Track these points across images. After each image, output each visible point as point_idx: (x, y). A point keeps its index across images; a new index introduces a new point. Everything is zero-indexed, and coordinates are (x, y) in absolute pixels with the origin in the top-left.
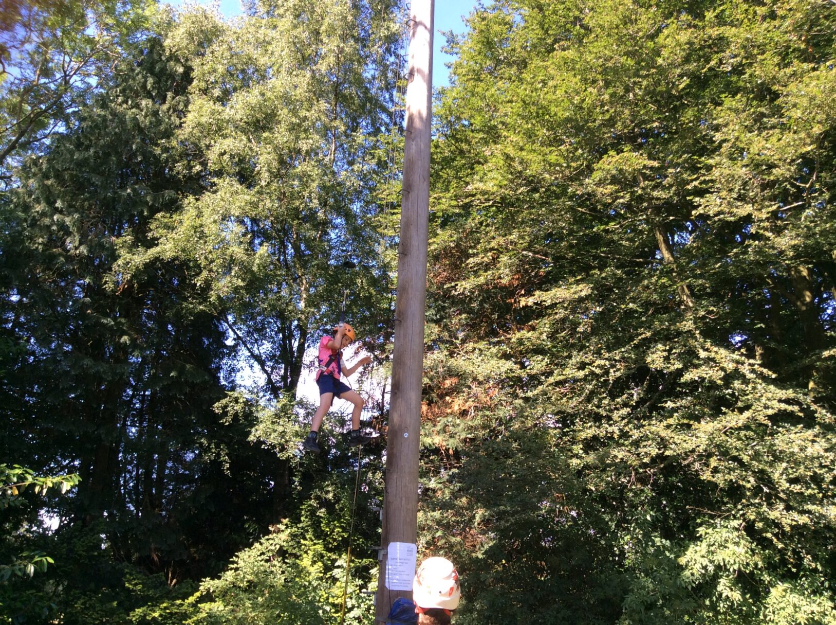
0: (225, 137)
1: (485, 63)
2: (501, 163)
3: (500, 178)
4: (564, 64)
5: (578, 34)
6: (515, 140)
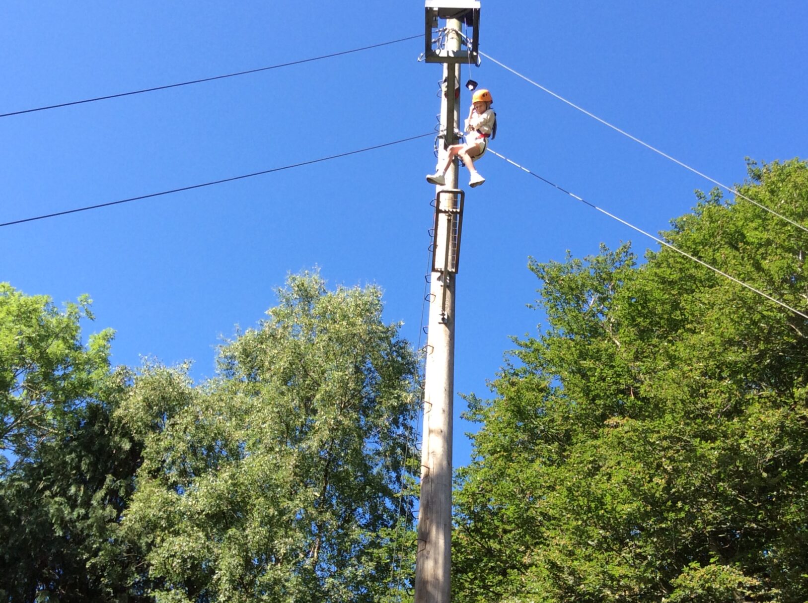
0: (177, 533)
1: (517, 437)
2: (546, 573)
3: (545, 594)
4: (619, 443)
5: (633, 406)
6: (562, 543)
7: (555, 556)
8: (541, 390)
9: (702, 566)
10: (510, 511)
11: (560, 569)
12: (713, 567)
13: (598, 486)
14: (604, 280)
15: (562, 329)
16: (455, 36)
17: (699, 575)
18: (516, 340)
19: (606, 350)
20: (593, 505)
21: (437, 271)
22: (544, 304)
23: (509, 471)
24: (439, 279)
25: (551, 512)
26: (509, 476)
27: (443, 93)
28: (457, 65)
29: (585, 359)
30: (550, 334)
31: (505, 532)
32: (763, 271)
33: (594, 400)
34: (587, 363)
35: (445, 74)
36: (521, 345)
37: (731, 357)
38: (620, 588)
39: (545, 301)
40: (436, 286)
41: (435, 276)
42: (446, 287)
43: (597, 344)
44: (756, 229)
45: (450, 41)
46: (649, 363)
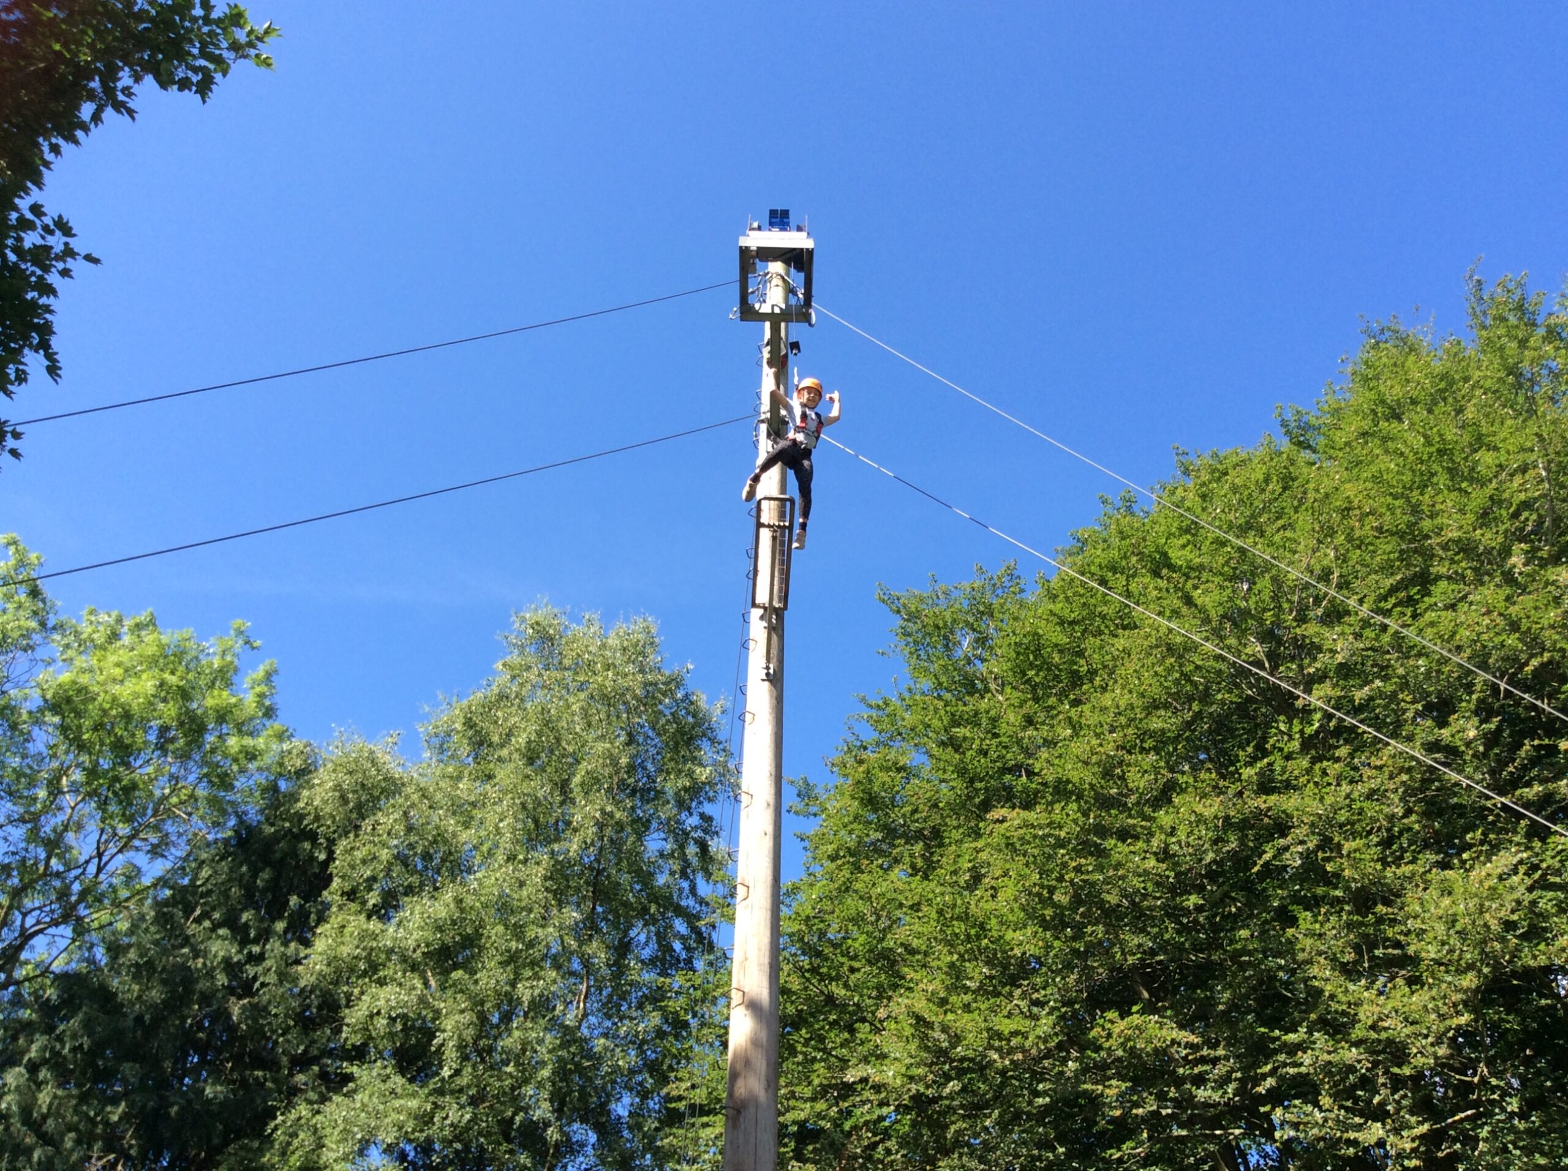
1: (868, 835)
2: (908, 1031)
3: (909, 1061)
4: (1007, 845)
5: (1025, 790)
6: (930, 989)
7: (921, 1006)
8: (899, 770)
9: (1122, 1018)
10: (859, 942)
11: (930, 1025)
12: (1136, 1019)
13: (979, 904)
14: (982, 613)
15: (926, 683)
16: (780, 283)
17: (1117, 1030)
18: (863, 700)
19: (988, 712)
20: (973, 932)
21: (758, 606)
22: (900, 649)
23: (858, 886)
24: (762, 618)
25: (915, 943)
26: (856, 892)
27: (765, 361)
28: (783, 325)
29: (959, 725)
30: (910, 690)
31: (852, 970)
32: (1196, 606)
33: (972, 781)
34: (960, 732)
35: (767, 335)
36: (871, 706)
37: (1156, 724)
38: (1011, 1051)
39: (902, 645)
40: (758, 629)
41: (756, 613)
42: (771, 629)
43: (974, 703)
44: (1184, 546)
45: (774, 289)
46: (1044, 731)
